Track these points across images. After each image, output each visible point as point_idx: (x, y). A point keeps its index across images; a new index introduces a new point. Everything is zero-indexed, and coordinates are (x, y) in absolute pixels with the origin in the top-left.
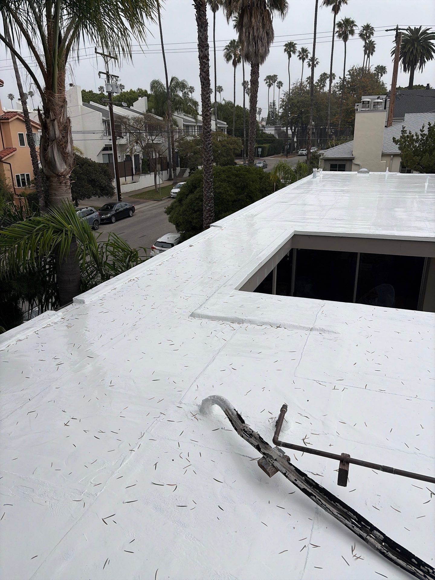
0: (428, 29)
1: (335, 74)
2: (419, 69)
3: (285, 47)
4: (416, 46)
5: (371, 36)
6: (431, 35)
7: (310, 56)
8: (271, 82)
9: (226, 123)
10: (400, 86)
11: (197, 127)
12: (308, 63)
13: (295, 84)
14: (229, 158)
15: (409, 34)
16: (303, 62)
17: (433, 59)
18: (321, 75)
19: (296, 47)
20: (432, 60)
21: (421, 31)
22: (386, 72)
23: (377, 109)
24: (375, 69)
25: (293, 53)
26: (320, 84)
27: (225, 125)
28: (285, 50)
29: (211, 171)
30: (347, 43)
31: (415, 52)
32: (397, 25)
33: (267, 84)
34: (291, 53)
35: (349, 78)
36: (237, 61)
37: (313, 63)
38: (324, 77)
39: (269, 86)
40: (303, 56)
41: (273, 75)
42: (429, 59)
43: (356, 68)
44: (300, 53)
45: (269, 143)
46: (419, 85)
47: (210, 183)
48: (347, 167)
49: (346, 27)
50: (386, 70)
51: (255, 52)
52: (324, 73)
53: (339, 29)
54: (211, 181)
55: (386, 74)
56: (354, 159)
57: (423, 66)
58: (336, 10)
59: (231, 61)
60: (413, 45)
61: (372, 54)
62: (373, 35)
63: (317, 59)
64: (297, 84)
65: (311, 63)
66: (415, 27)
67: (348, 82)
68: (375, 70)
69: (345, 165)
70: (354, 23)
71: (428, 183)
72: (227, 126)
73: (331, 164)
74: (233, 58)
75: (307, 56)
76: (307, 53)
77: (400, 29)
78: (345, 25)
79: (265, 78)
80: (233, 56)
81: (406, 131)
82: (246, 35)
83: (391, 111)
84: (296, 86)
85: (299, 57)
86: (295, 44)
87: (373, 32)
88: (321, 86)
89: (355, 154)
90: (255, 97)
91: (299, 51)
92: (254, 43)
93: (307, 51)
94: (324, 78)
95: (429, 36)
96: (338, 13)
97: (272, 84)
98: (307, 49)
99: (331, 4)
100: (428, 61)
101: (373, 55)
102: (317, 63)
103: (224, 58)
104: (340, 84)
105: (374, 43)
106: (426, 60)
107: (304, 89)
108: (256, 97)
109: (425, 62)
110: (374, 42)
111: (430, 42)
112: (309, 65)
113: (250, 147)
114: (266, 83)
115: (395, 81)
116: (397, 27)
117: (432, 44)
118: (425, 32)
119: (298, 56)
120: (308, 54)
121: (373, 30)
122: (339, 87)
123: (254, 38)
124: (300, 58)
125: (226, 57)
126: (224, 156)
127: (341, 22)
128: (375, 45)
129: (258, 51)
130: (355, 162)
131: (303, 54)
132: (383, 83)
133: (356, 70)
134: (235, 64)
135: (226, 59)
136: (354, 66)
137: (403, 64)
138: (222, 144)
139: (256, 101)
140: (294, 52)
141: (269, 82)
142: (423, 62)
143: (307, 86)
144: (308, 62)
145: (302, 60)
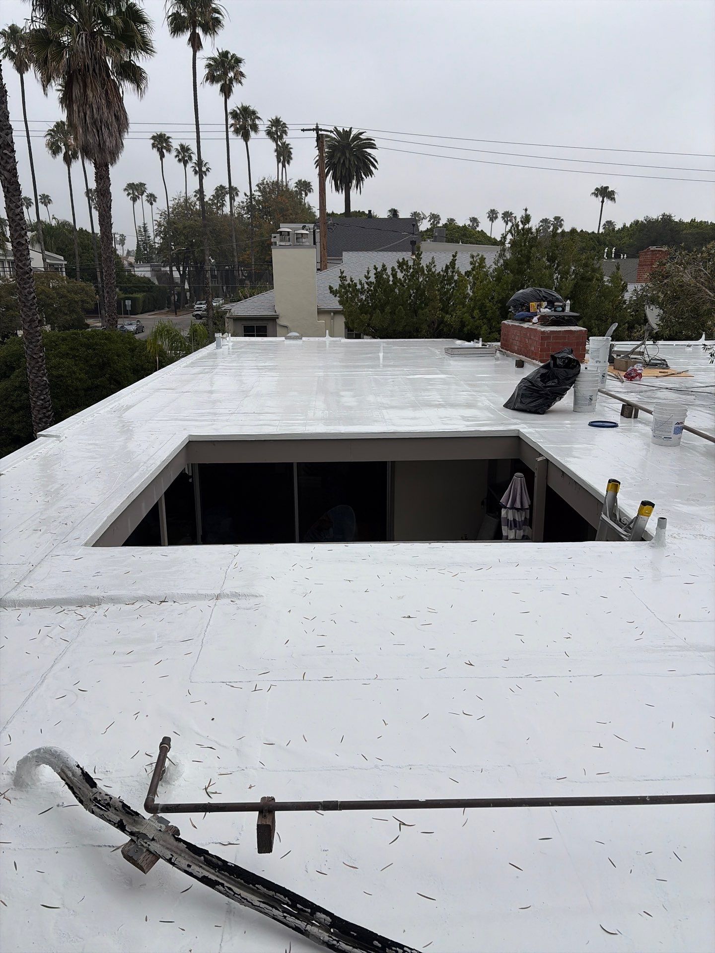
0: (361, 133)
1: (238, 188)
2: (356, 189)
3: (152, 141)
4: (348, 155)
5: (284, 136)
6: (366, 141)
7: (195, 158)
8: (136, 194)
9: (62, 258)
10: (333, 212)
11: (9, 262)
12: (193, 169)
13: (176, 199)
14: (75, 316)
15: (336, 137)
16: (185, 166)
17: (373, 176)
18: (217, 188)
19: (170, 142)
20: (371, 176)
21: (352, 136)
22: (312, 190)
23: (301, 244)
24: (296, 185)
25: (167, 151)
26: (216, 201)
27: (60, 260)
28: (154, 146)
29: (39, 340)
30: (248, 143)
31: (347, 163)
32: (317, 124)
33: (130, 197)
34: (164, 151)
35: (259, 196)
36: (71, 156)
37: (201, 170)
38: (220, 192)
39: (134, 199)
40: (183, 158)
41: (137, 183)
42: (368, 176)
43: (267, 181)
44: (179, 152)
45: (144, 292)
46: (359, 211)
47: (40, 360)
48: (270, 330)
49: (245, 119)
50: (312, 187)
51: (100, 145)
52: (221, 186)
53: (235, 121)
54: (41, 357)
55: (312, 192)
56: (278, 318)
57: (361, 184)
58: (226, 91)
59: (61, 156)
60: (344, 154)
61: (288, 163)
62: (286, 135)
63: (206, 163)
64: (179, 199)
65: (197, 169)
66: (343, 129)
67: (258, 202)
68: (296, 187)
69: (266, 326)
70: (256, 114)
71: (383, 352)
72: (66, 263)
73: (244, 326)
74: (64, 150)
75: (190, 158)
76: (190, 154)
77: (321, 130)
78: (243, 115)
79: (125, 188)
80: (63, 147)
81: (346, 277)
82: (79, 117)
83: (324, 248)
84: (178, 203)
85: (177, 159)
86: (169, 138)
87: (285, 130)
88: (219, 205)
89: (279, 310)
90: (107, 216)
91: (177, 149)
92: (95, 130)
93: (189, 149)
94: (222, 193)
95: (363, 143)
96: (229, 96)
97: (139, 198)
98: (189, 147)
99: (217, 82)
100: (366, 178)
101: (290, 164)
102: (208, 170)
103: (47, 149)
104: (247, 204)
105: (290, 146)
106: (363, 176)
107: (192, 208)
108: (110, 217)
109: (362, 179)
110: (288, 145)
111: (366, 152)
112: (196, 173)
113: (108, 299)
114: (128, 194)
115: (323, 202)
116: (317, 127)
117: (369, 154)
118: (357, 137)
119: (176, 156)
120: (192, 155)
121: (286, 127)
122: (246, 208)
123: (94, 123)
124: (180, 160)
125: (51, 148)
126: (66, 314)
127: (236, 111)
128: (291, 150)
129: (104, 142)
130: (281, 322)
131: (184, 154)
132: (309, 205)
133: (267, 184)
134: (68, 160)
135: (50, 152)
136: (264, 179)
137: (333, 181)
138: (58, 294)
139: (109, 224)
140: (169, 150)
141: (133, 193)
142: (360, 180)
143: (195, 203)
144: (193, 167)
145: (183, 163)
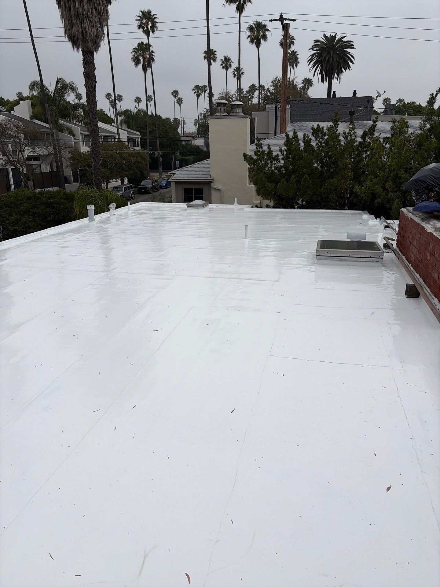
0: (343, 37)
3: (204, 55)
5: (292, 45)
6: (347, 43)
8: (200, 92)
9: (139, 133)
12: (233, 73)
13: (221, 94)
16: (227, 71)
18: (250, 86)
19: (216, 55)
20: (349, 69)
21: (337, 39)
22: (312, 85)
24: (302, 82)
25: (213, 61)
26: (248, 95)
27: (137, 135)
28: (205, 58)
31: (331, 60)
33: (196, 94)
34: (212, 61)
36: (147, 66)
37: (238, 73)
38: (252, 88)
39: (198, 96)
40: (226, 66)
44: (223, 62)
45: (194, 155)
49: (258, 32)
52: (253, 84)
53: (251, 34)
58: (240, 9)
59: (140, 66)
60: (329, 53)
61: (296, 66)
63: (243, 69)
64: (223, 94)
65: (236, 73)
70: (266, 27)
72: (141, 136)
73: (184, 189)
74: (142, 62)
75: (230, 65)
76: (230, 62)
78: (257, 29)
80: (142, 60)
84: (222, 96)
85: (222, 66)
86: (215, 51)
87: (293, 42)
88: (250, 97)
91: (222, 60)
93: (229, 59)
94: (253, 89)
95: (345, 45)
99: (234, 3)
100: (345, 71)
101: (298, 67)
102: (242, 73)
103: (132, 61)
105: (297, 53)
106: (343, 70)
107: (230, 99)
111: (346, 51)
112: (235, 75)
117: (349, 53)
118: (340, 40)
119: (221, 65)
121: (294, 39)
124: (223, 68)
125: (134, 61)
128: (298, 56)
130: (214, 185)
131: (226, 62)
133: (279, 80)
134: (144, 69)
135: (134, 63)
137: (320, 74)
141: (198, 92)
142: (340, 73)
143: (233, 96)
144: (233, 72)
145: (226, 69)
